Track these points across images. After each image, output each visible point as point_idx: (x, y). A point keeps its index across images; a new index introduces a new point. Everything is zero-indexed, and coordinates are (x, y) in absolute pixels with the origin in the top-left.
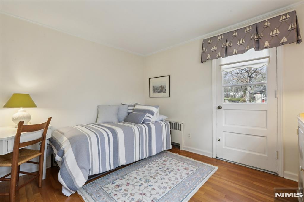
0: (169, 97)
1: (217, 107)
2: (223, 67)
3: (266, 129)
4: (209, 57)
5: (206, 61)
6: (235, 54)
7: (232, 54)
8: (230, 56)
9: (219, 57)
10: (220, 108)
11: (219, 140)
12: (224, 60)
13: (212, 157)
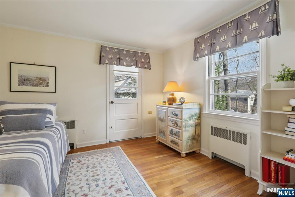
0: (55, 92)
1: (110, 102)
2: (115, 72)
3: (137, 114)
4: (107, 62)
5: (104, 64)
6: (125, 66)
7: (123, 65)
8: (122, 66)
9: (114, 64)
10: (112, 102)
11: (112, 128)
12: (116, 67)
13: (106, 143)
